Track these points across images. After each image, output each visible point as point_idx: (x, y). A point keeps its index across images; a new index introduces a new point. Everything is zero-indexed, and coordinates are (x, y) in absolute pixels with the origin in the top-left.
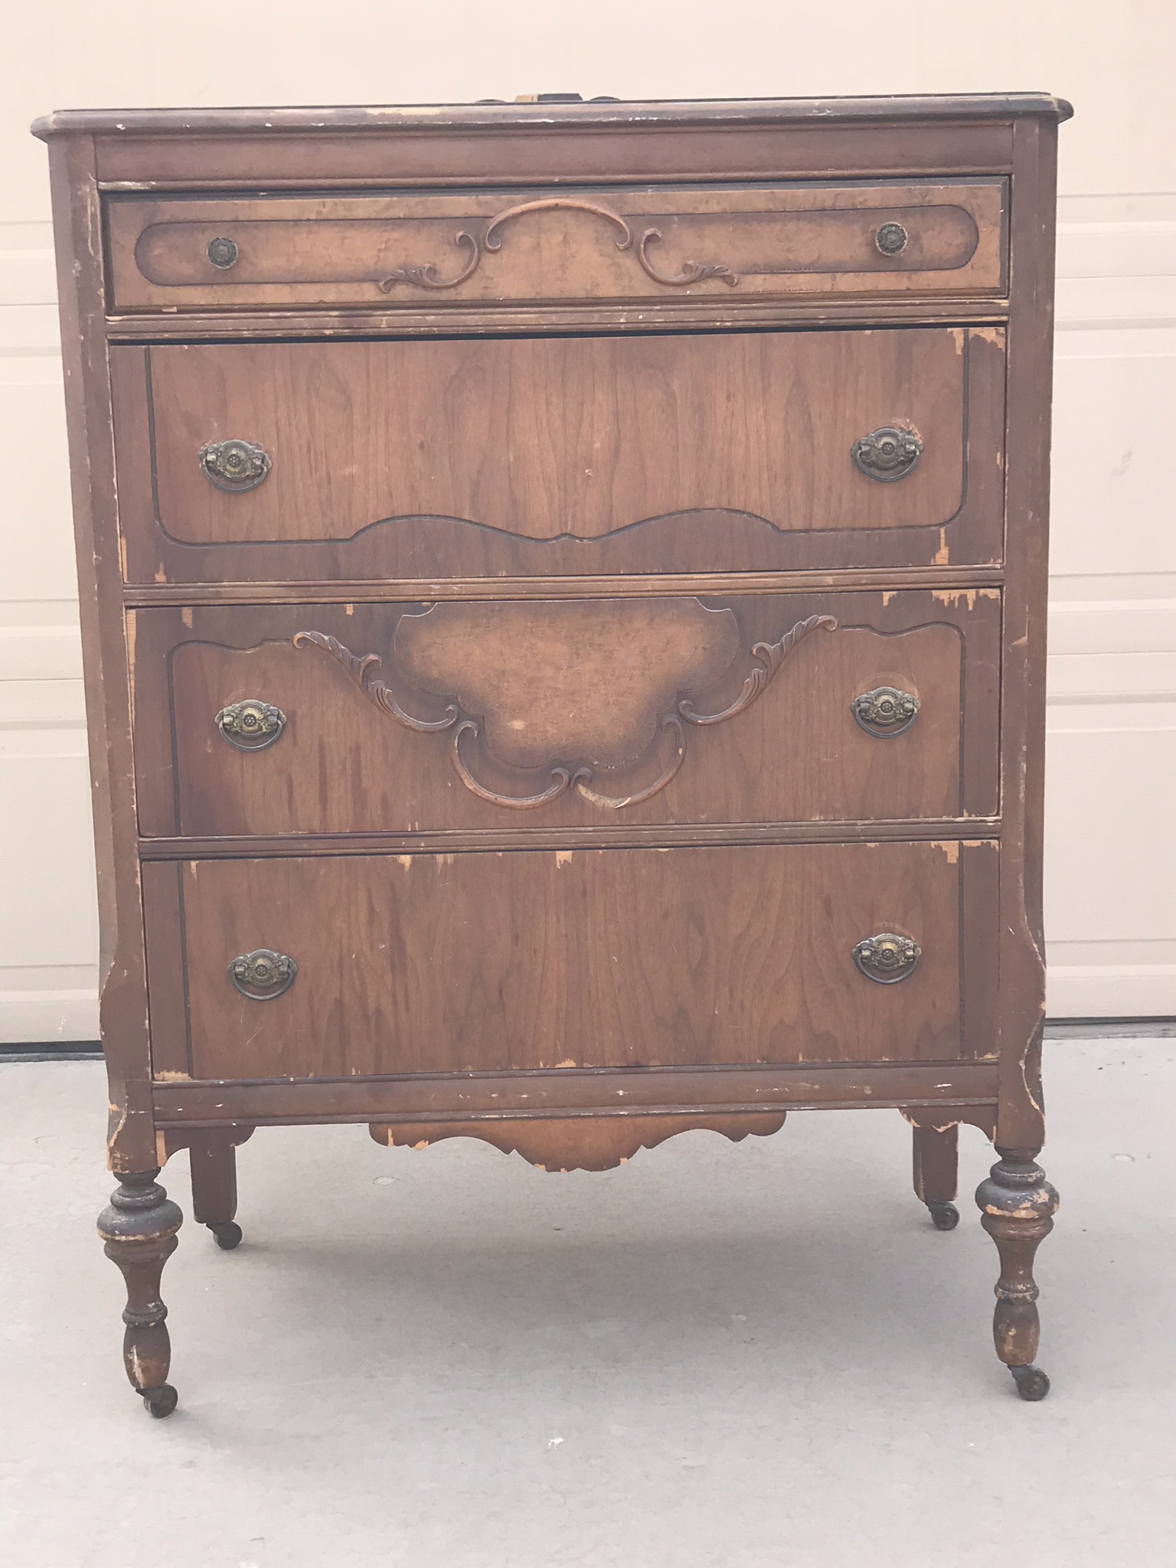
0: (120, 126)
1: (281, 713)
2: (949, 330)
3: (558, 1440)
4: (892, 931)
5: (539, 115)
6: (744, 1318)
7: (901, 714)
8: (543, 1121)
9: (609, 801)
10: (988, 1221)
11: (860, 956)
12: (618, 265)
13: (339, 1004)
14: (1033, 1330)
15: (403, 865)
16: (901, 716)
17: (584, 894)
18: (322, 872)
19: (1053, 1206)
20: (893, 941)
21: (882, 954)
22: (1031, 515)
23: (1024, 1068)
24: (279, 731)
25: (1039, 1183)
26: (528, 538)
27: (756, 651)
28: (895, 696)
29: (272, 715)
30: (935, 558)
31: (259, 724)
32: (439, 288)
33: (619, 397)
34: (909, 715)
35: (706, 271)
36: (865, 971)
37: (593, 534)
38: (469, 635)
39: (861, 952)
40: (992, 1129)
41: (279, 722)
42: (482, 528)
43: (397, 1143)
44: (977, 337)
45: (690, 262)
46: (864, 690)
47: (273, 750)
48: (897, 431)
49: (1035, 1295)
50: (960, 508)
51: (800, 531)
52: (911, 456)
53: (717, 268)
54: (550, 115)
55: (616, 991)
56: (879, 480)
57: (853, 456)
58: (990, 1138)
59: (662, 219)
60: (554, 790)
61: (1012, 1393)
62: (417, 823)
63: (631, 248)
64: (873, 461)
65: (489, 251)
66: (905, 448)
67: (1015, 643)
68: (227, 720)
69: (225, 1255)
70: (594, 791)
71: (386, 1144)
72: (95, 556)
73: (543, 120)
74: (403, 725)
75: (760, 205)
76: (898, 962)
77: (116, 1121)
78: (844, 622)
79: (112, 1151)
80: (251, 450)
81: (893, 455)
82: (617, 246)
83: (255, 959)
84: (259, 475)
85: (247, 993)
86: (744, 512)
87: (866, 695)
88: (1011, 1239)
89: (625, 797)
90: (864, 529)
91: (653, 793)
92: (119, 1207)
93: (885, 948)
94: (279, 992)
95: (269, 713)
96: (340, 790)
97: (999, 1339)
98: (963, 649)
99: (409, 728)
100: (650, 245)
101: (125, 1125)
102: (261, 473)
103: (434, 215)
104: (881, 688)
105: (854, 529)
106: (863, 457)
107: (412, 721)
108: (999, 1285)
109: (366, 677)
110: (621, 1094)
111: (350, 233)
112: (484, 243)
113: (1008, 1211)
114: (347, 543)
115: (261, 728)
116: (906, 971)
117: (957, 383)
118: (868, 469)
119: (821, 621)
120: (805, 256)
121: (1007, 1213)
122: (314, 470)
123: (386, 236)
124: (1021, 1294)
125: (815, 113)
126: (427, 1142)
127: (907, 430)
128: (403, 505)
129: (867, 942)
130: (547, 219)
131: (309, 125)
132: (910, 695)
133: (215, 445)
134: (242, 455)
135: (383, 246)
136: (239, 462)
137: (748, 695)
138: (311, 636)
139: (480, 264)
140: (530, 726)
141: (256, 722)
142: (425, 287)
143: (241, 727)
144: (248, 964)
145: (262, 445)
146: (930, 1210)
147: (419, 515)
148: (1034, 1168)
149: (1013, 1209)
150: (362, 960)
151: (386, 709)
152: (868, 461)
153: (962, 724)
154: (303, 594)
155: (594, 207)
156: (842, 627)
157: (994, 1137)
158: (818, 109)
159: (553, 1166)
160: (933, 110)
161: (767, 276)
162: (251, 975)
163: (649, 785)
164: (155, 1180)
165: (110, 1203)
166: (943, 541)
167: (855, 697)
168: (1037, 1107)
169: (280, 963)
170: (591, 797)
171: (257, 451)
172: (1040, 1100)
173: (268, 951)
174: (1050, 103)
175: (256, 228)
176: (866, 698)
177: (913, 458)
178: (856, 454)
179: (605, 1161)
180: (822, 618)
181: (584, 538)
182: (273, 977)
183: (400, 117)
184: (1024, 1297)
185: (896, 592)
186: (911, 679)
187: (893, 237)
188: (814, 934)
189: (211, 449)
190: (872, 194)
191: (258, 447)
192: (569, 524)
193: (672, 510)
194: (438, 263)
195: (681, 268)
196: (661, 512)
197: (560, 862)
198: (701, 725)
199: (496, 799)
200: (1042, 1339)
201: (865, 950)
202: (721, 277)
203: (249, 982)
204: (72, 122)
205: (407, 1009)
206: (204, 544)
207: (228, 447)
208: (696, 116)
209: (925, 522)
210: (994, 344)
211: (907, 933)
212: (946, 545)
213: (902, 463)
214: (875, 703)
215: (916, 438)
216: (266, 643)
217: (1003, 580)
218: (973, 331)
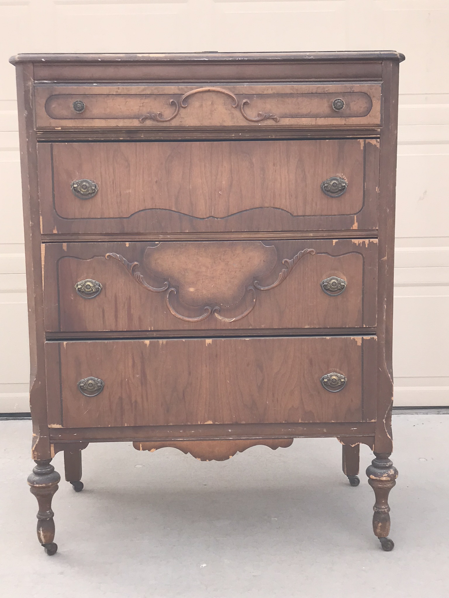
0: (43, 60)
1: (100, 284)
2: (358, 140)
3: (204, 565)
4: (336, 372)
5: (203, 57)
6: (276, 519)
7: (339, 287)
8: (200, 441)
9: (227, 320)
10: (371, 481)
11: (323, 381)
12: (233, 114)
13: (121, 398)
14: (388, 524)
15: (146, 345)
16: (339, 288)
17: (216, 356)
18: (115, 347)
19: (396, 476)
20: (336, 376)
21: (332, 380)
22: (388, 210)
23: (385, 422)
24: (99, 291)
25: (390, 467)
26: (197, 218)
27: (284, 262)
28: (337, 280)
29: (97, 285)
30: (352, 227)
31: (92, 288)
32: (163, 121)
33: (232, 164)
34: (343, 287)
35: (267, 116)
36: (325, 387)
37: (222, 216)
38: (173, 255)
39: (324, 380)
40: (373, 446)
41: (100, 288)
42: (180, 214)
43: (143, 450)
44: (369, 143)
45: (260, 113)
46: (325, 277)
47: (97, 298)
48: (338, 178)
49: (389, 510)
50: (362, 208)
51: (301, 216)
52: (343, 188)
53: (271, 115)
54: (207, 57)
55: (229, 394)
56: (332, 197)
57: (322, 188)
58: (372, 449)
59: (250, 96)
60: (205, 315)
61: (380, 548)
62: (152, 327)
63: (238, 107)
64: (329, 190)
65: (183, 107)
66: (341, 185)
67: (383, 259)
68: (79, 287)
69: (77, 494)
70: (221, 315)
71: (139, 450)
72: (31, 223)
73: (204, 59)
74: (147, 289)
75: (288, 91)
76: (338, 384)
77: (36, 440)
78: (318, 251)
79: (33, 451)
80: (91, 183)
81: (337, 187)
82: (232, 106)
83: (88, 381)
84: (94, 193)
85: (85, 394)
86: (280, 209)
87: (326, 280)
88: (380, 488)
89: (233, 318)
90: (326, 215)
91: (244, 316)
92: (36, 473)
93: (333, 378)
94: (97, 394)
95: (96, 284)
96: (123, 314)
97: (375, 527)
98: (364, 262)
99: (150, 290)
100: (245, 106)
101: (39, 441)
102: (95, 192)
103: (161, 93)
104: (332, 277)
105: (322, 216)
106: (325, 188)
107: (151, 288)
108: (375, 506)
109: (134, 271)
110: (230, 431)
111: (128, 100)
112: (181, 104)
113: (378, 477)
114: (127, 219)
115: (92, 290)
116: (341, 387)
117: (361, 159)
118: (327, 193)
119: (309, 251)
120: (304, 111)
121: (378, 478)
122: (115, 191)
123: (143, 101)
124: (383, 510)
125: (307, 58)
126: (155, 449)
127: (342, 178)
128: (149, 205)
129: (326, 376)
130: (205, 95)
131: (115, 60)
132: (343, 280)
133: (77, 181)
134: (87, 185)
135: (141, 105)
136: (86, 187)
137: (280, 279)
138: (113, 254)
139: (179, 112)
140: (197, 290)
141: (90, 288)
142: (158, 121)
143: (85, 289)
144: (85, 382)
145: (95, 181)
146: (349, 478)
147: (155, 209)
148: (389, 461)
149: (380, 477)
150: (130, 381)
151: (141, 283)
152: (327, 190)
153: (363, 291)
154: (110, 238)
155: (224, 91)
156: (317, 253)
157: (373, 449)
158: (308, 56)
159: (204, 459)
160: (352, 57)
161: (290, 119)
162: (86, 387)
163: (242, 313)
164: (50, 463)
165: (33, 472)
166: (355, 220)
167: (322, 280)
168: (390, 437)
169: (98, 382)
170: (220, 318)
171: (93, 183)
172: (391, 435)
173: (93, 377)
174: (396, 55)
175: (92, 97)
176: (326, 281)
177: (344, 188)
178: (323, 187)
179: (223, 457)
180: (309, 250)
181: (218, 218)
182: (95, 388)
183: (149, 57)
184: (384, 511)
185: (338, 240)
186: (344, 274)
187: (339, 104)
188: (306, 372)
189: (75, 182)
190: (331, 87)
191: (93, 182)
192: (213, 212)
193: (252, 207)
194: (163, 111)
195: (257, 115)
196: (248, 208)
197: (207, 344)
198: (262, 290)
199: (183, 318)
200: (391, 527)
201: (325, 379)
202: (272, 118)
203: (86, 390)
204: (24, 58)
205: (147, 400)
206: (72, 219)
207: (82, 182)
208: (262, 58)
209: (349, 213)
210: (375, 146)
211: (341, 372)
212: (357, 221)
213: (340, 190)
214: (330, 282)
215: (345, 181)
216: (95, 257)
217: (377, 235)
218: (367, 140)
